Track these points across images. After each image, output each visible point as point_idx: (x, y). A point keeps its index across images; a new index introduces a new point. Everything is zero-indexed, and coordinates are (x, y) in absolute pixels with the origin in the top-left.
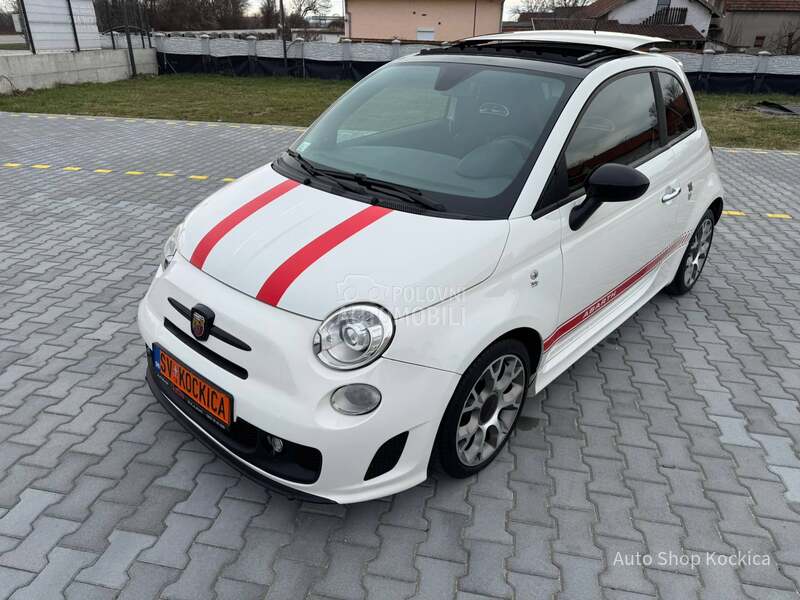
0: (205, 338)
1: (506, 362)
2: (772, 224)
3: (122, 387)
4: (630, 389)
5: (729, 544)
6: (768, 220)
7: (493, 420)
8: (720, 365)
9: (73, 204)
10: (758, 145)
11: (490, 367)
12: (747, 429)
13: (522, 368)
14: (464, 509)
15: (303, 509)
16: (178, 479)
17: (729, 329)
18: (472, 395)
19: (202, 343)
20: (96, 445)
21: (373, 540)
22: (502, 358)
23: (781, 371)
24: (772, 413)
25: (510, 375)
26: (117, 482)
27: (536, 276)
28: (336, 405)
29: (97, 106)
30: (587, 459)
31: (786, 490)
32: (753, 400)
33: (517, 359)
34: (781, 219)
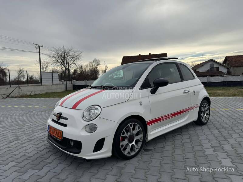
0: (59, 120)
1: (135, 125)
2: (237, 111)
3: (41, 144)
4: (181, 143)
5: (199, 174)
6: (236, 110)
7: (134, 143)
8: (210, 139)
9: (42, 113)
10: (239, 96)
11: (129, 125)
12: (214, 151)
13: (141, 129)
14: (124, 166)
15: (80, 166)
16: (49, 160)
17: (216, 132)
18: (124, 131)
19: (58, 121)
20: (31, 154)
21: (96, 172)
22: (133, 123)
23: (228, 140)
24: (223, 148)
25: (137, 129)
26: (33, 161)
27: (141, 103)
28: (86, 130)
29: (55, 96)
30: (163, 157)
31: (222, 163)
32: (218, 145)
33: (138, 125)
34: (240, 110)
